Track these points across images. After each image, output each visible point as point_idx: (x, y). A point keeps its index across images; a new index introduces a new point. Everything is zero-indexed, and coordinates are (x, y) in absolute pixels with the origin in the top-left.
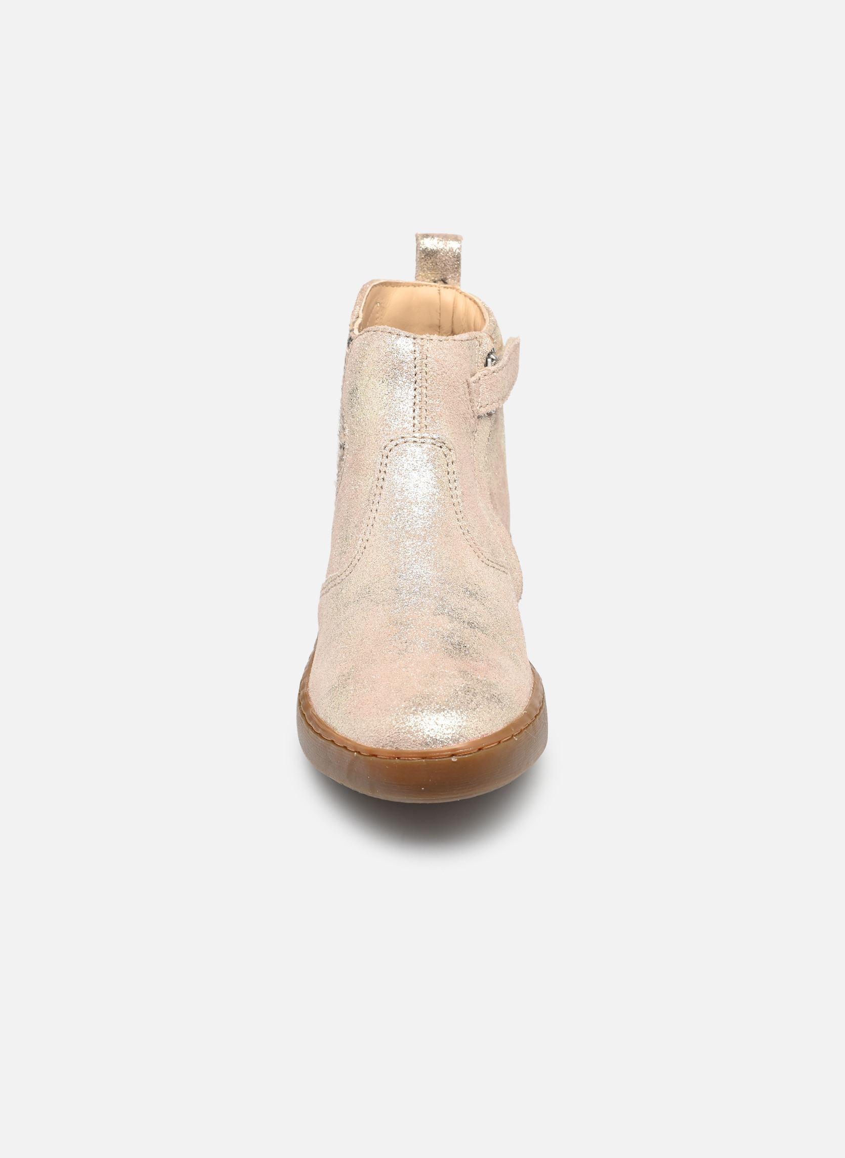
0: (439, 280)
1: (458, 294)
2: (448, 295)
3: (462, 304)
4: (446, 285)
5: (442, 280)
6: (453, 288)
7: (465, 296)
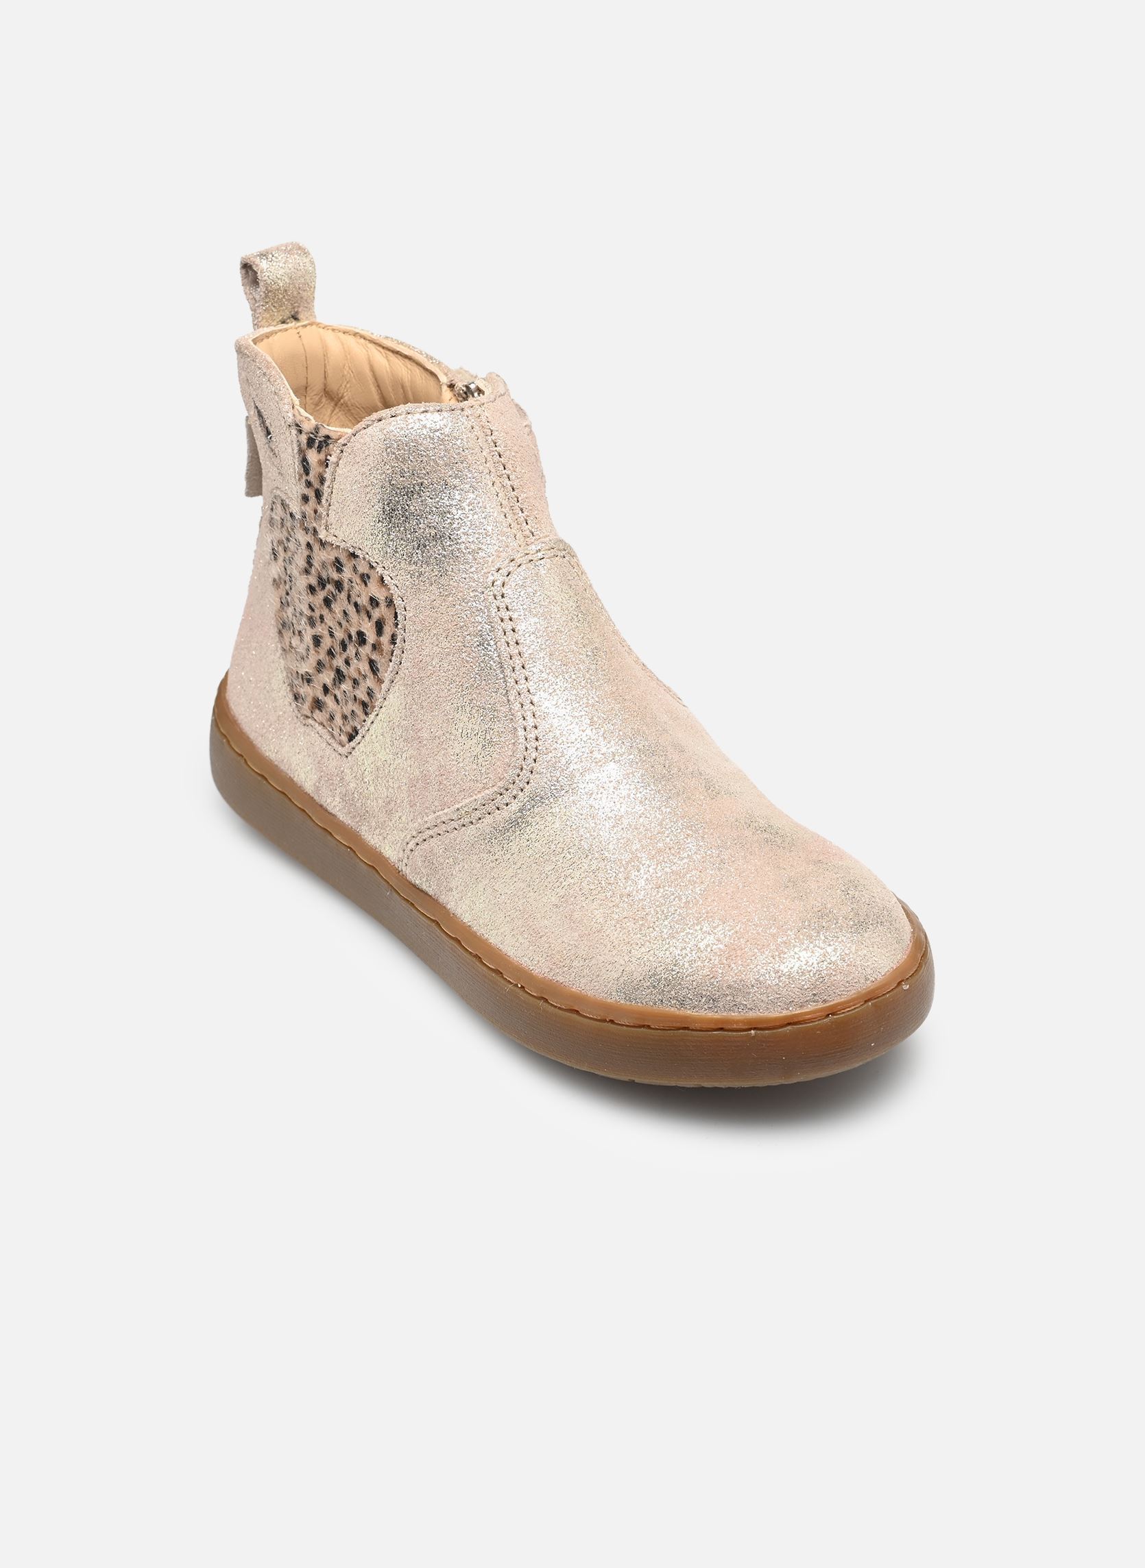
0: (289, 318)
1: (321, 330)
2: (310, 335)
3: (334, 344)
4: (299, 324)
5: (293, 317)
6: (311, 324)
7: (333, 330)
